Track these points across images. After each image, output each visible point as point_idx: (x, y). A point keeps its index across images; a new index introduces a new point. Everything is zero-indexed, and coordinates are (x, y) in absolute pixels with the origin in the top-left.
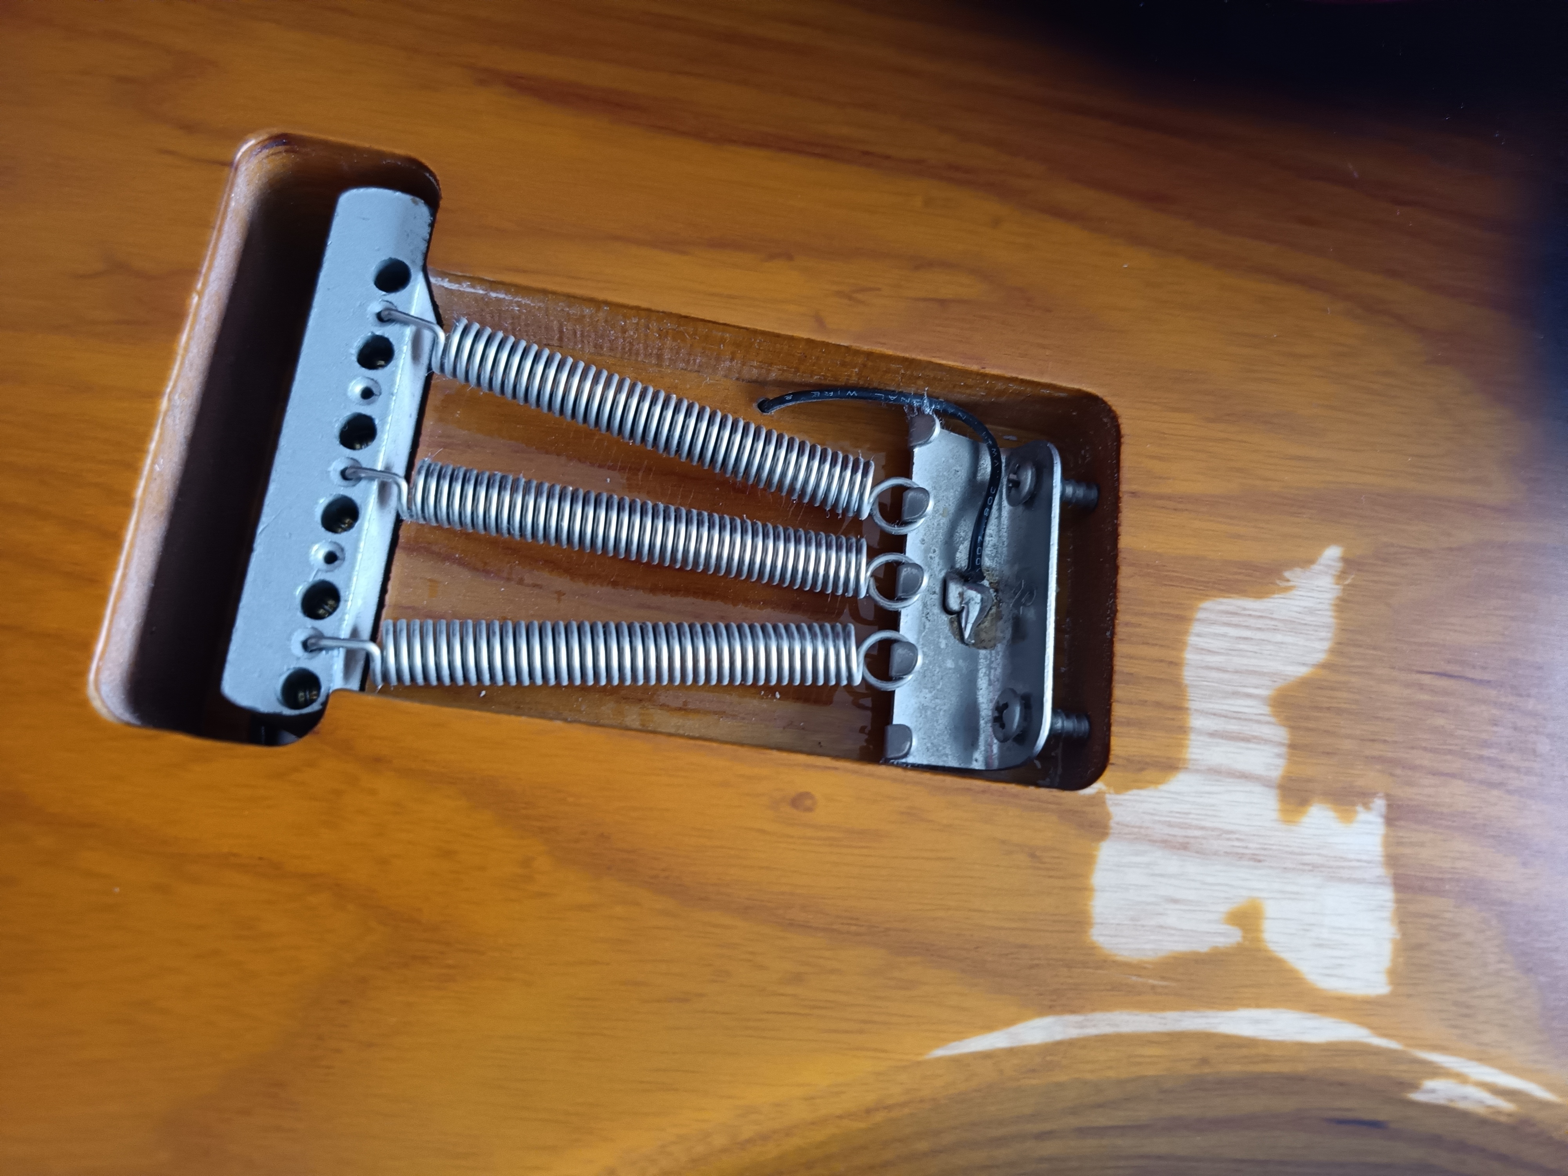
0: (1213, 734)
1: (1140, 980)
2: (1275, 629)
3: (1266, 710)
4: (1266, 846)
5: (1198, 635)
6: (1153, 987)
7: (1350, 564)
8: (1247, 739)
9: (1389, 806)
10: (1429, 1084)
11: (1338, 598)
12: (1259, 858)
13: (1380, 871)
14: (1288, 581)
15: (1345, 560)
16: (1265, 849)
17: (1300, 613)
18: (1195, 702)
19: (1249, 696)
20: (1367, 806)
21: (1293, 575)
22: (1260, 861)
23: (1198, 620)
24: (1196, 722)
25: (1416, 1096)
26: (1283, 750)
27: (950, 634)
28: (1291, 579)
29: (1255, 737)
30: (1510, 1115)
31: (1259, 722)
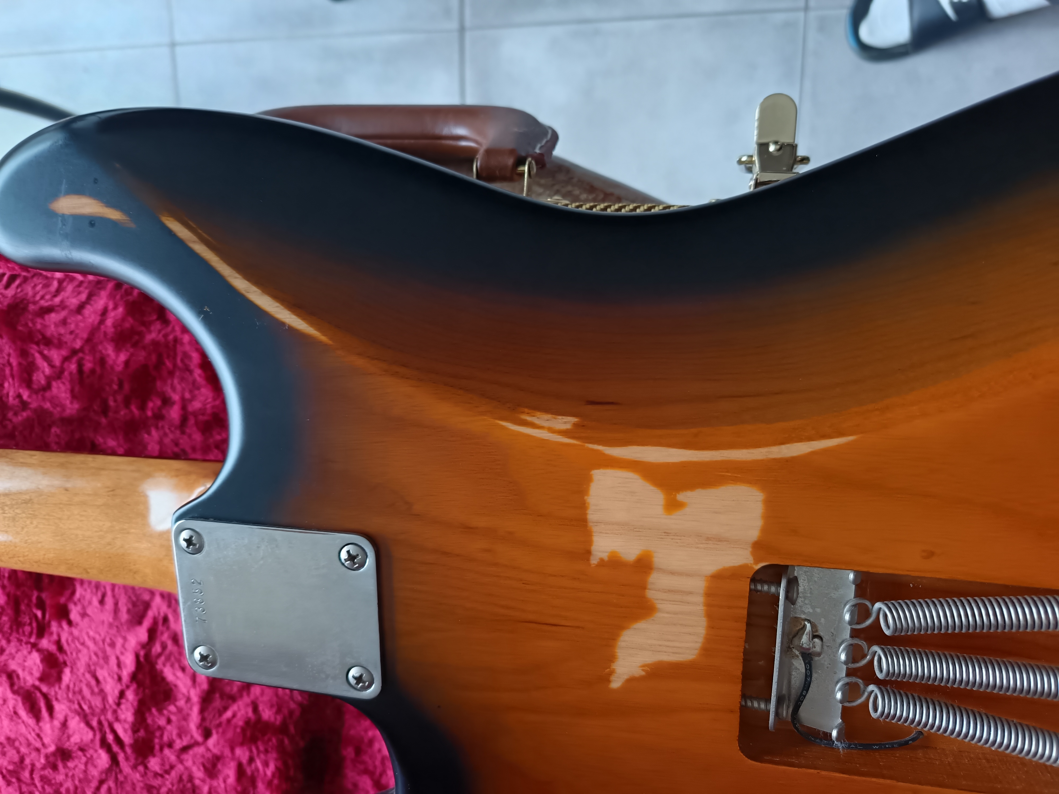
0: (690, 593)
1: (736, 475)
2: (651, 645)
3: (659, 606)
4: (661, 539)
5: (696, 642)
6: (728, 472)
7: (606, 679)
8: (670, 591)
9: (588, 560)
10: (568, 426)
11: (613, 662)
12: (666, 534)
13: (595, 529)
14: (642, 670)
15: (609, 681)
16: (662, 538)
17: (636, 654)
18: (700, 609)
19: (668, 613)
20: (602, 560)
21: (639, 672)
22: (665, 533)
23: (696, 649)
24: (700, 599)
25: (574, 420)
26: (649, 587)
27: (818, 625)
28: (641, 671)
29: (665, 592)
30: (523, 412)
31: (662, 600)
